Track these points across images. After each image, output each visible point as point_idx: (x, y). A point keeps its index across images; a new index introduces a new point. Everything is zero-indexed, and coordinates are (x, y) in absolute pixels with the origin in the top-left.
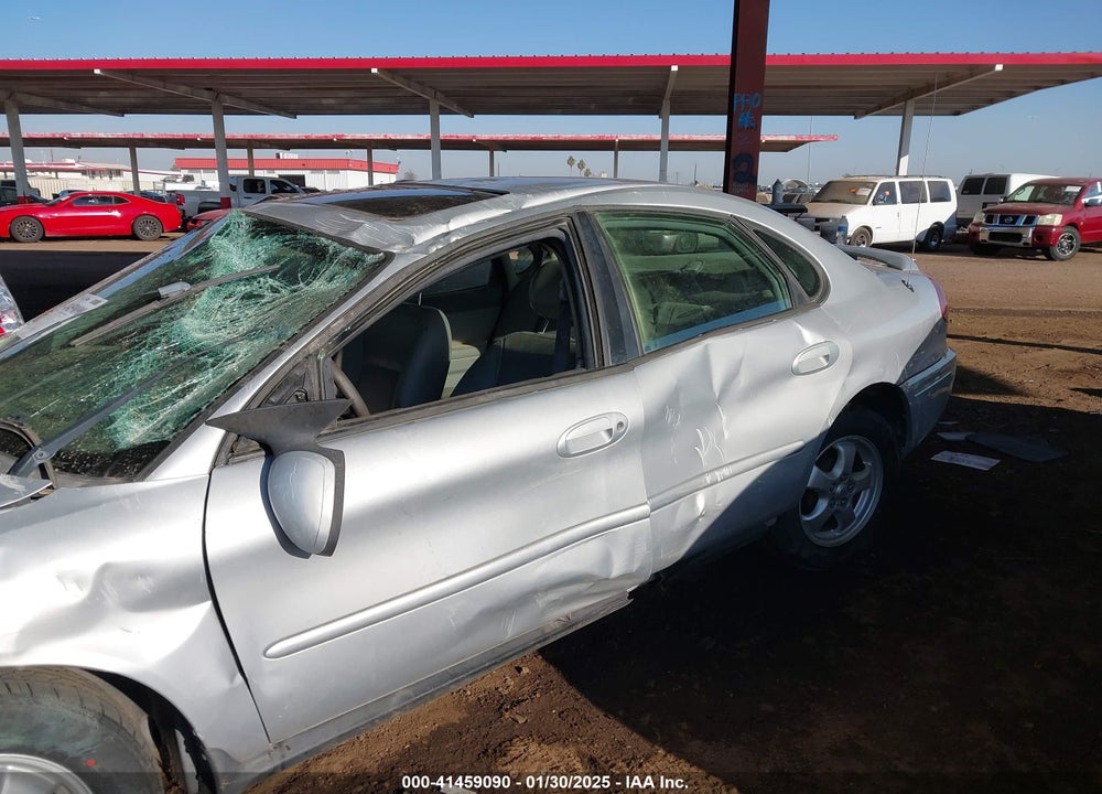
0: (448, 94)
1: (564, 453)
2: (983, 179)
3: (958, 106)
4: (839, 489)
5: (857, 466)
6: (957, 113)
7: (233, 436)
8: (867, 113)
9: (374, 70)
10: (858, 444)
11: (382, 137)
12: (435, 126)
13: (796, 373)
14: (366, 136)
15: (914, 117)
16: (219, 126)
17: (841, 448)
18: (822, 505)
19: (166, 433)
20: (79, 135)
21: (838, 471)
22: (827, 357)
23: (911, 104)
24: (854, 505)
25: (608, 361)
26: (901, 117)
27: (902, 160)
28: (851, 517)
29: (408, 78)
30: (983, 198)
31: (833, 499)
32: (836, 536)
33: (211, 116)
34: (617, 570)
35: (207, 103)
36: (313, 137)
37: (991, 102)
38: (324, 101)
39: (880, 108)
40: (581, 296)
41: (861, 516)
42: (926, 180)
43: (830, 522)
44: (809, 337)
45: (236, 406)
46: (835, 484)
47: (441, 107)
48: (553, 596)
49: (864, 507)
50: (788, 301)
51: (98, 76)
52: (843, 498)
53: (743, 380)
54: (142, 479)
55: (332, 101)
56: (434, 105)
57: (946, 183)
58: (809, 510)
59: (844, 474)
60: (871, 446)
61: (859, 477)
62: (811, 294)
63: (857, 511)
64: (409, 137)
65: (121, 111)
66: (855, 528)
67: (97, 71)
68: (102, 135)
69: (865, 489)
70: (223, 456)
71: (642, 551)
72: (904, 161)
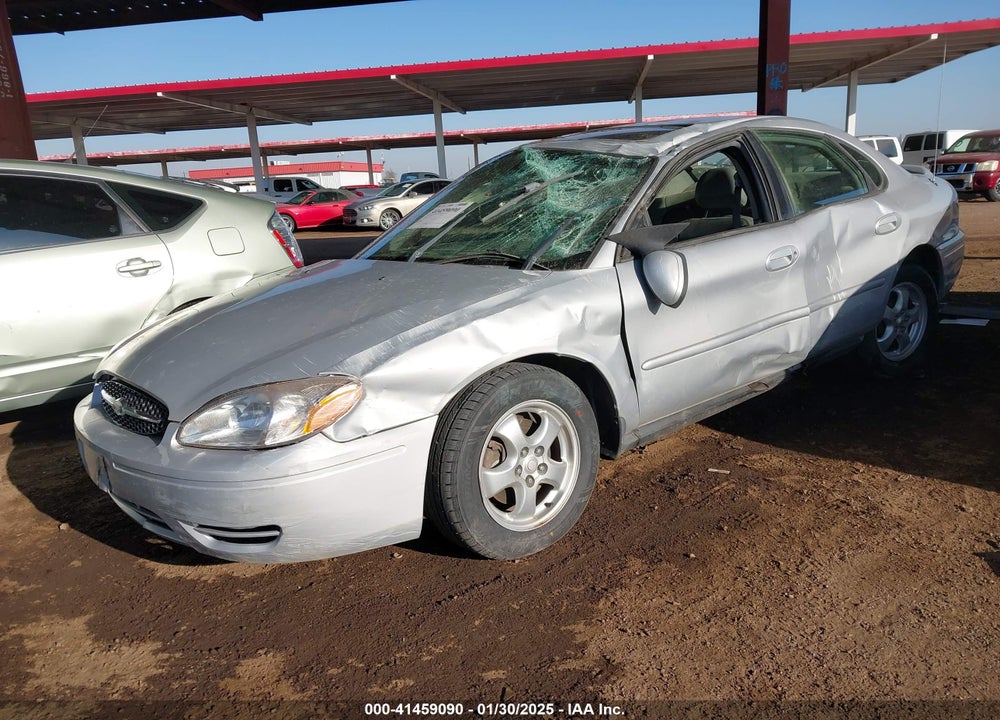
0: (448, 95)
1: (769, 269)
2: (923, 137)
3: (894, 74)
4: (899, 320)
5: (910, 306)
6: (894, 81)
7: (620, 246)
8: (813, 85)
9: (393, 77)
10: (911, 290)
11: (381, 138)
12: (439, 124)
13: (877, 233)
14: (367, 138)
15: (858, 87)
16: (253, 136)
17: (899, 292)
18: (889, 330)
19: (585, 248)
20: (120, 154)
21: (899, 306)
22: (894, 223)
23: (855, 75)
24: (909, 331)
25: (780, 218)
26: (846, 87)
27: (850, 118)
28: (907, 342)
29: (417, 82)
30: (923, 153)
31: (896, 327)
32: (896, 355)
33: (246, 128)
34: (792, 349)
35: (242, 116)
36: (321, 141)
37: (924, 68)
38: (327, 109)
39: (825, 80)
40: (758, 180)
41: (915, 339)
42: (874, 139)
43: (894, 345)
44: (883, 209)
45: (618, 229)
46: (897, 316)
47: (443, 107)
48: (761, 360)
49: (916, 333)
50: (866, 189)
51: (160, 99)
52: (901, 326)
53: (849, 236)
54: (587, 267)
55: (334, 108)
56: (437, 105)
57: (892, 141)
58: (880, 335)
59: (903, 309)
60: (918, 290)
61: (912, 312)
62: (878, 184)
63: (912, 335)
64: (405, 136)
65: (162, 128)
66: (910, 349)
67: (159, 94)
68: (141, 153)
69: (915, 322)
70: (618, 258)
71: (805, 336)
72: (852, 118)
